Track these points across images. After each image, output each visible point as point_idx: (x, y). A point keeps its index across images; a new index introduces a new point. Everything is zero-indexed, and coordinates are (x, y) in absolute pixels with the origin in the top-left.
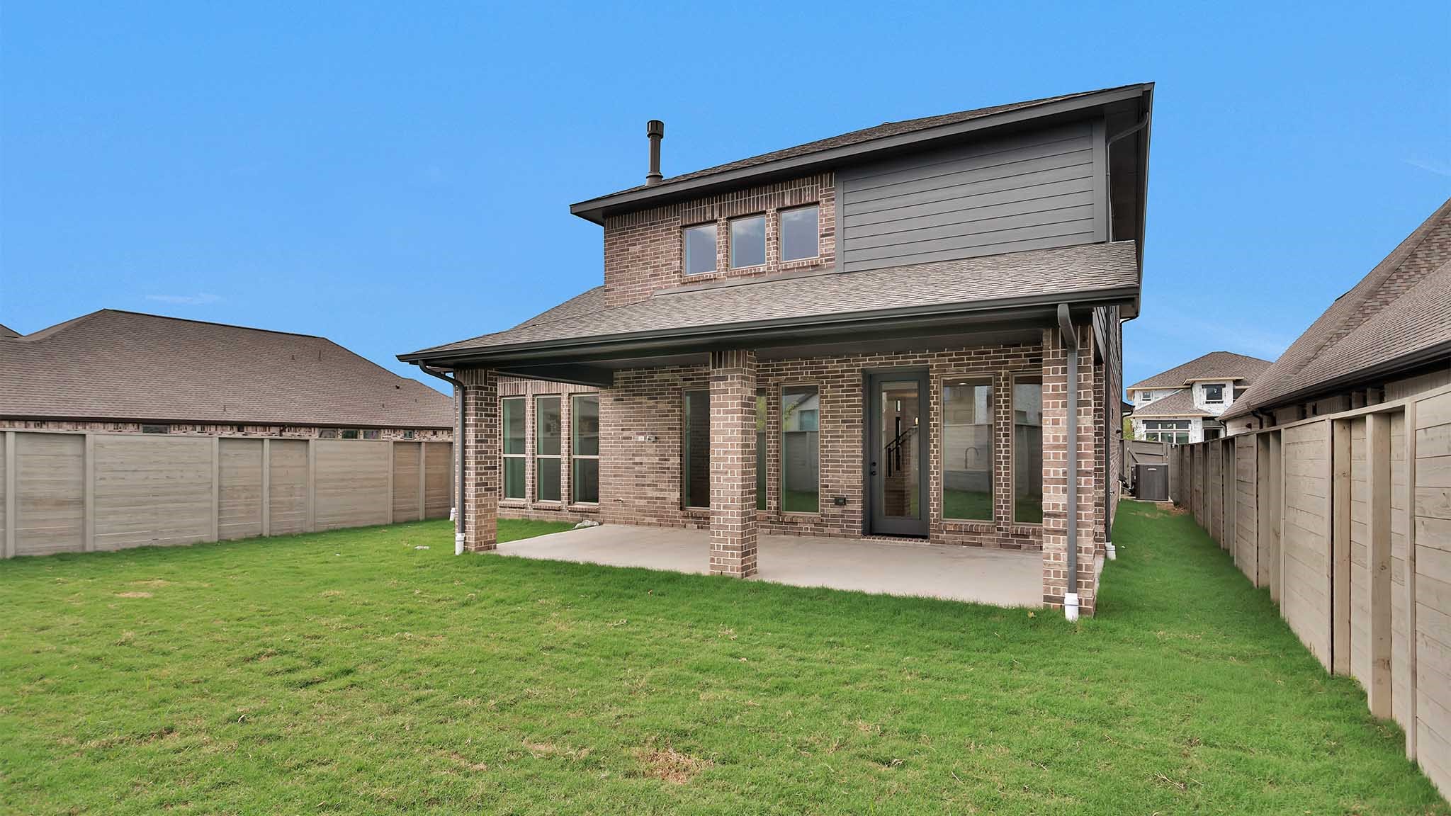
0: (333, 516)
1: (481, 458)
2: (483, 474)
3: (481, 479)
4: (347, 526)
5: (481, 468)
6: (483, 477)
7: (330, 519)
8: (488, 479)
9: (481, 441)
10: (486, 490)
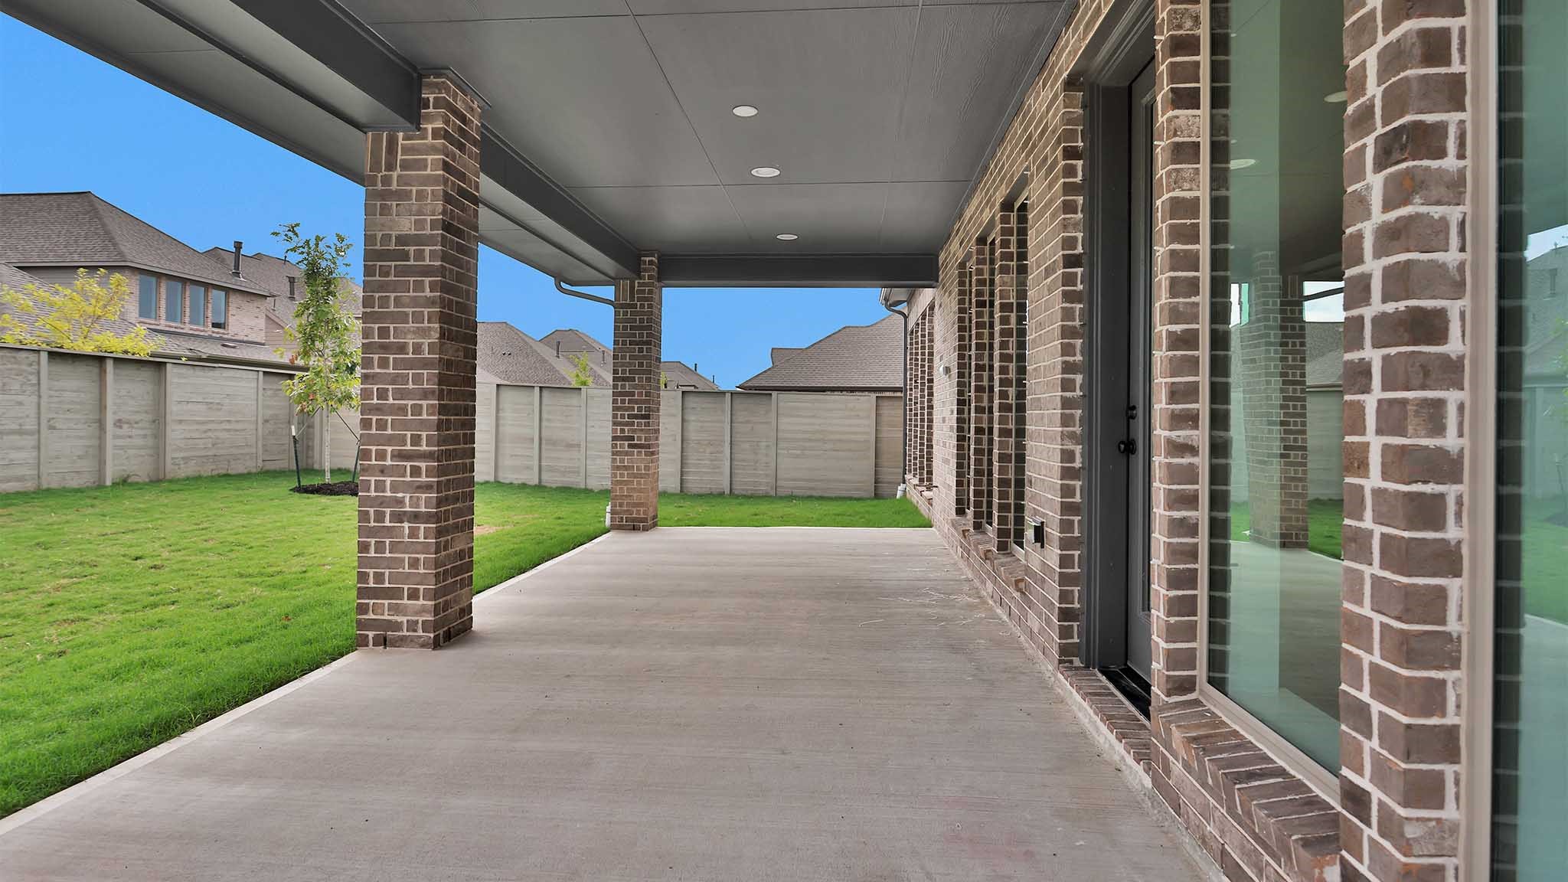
0: (795, 480)
1: (623, 402)
2: (627, 424)
3: (622, 431)
4: (815, 494)
5: (622, 416)
6: (626, 428)
7: (791, 484)
8: (634, 431)
9: (624, 379)
10: (630, 446)
